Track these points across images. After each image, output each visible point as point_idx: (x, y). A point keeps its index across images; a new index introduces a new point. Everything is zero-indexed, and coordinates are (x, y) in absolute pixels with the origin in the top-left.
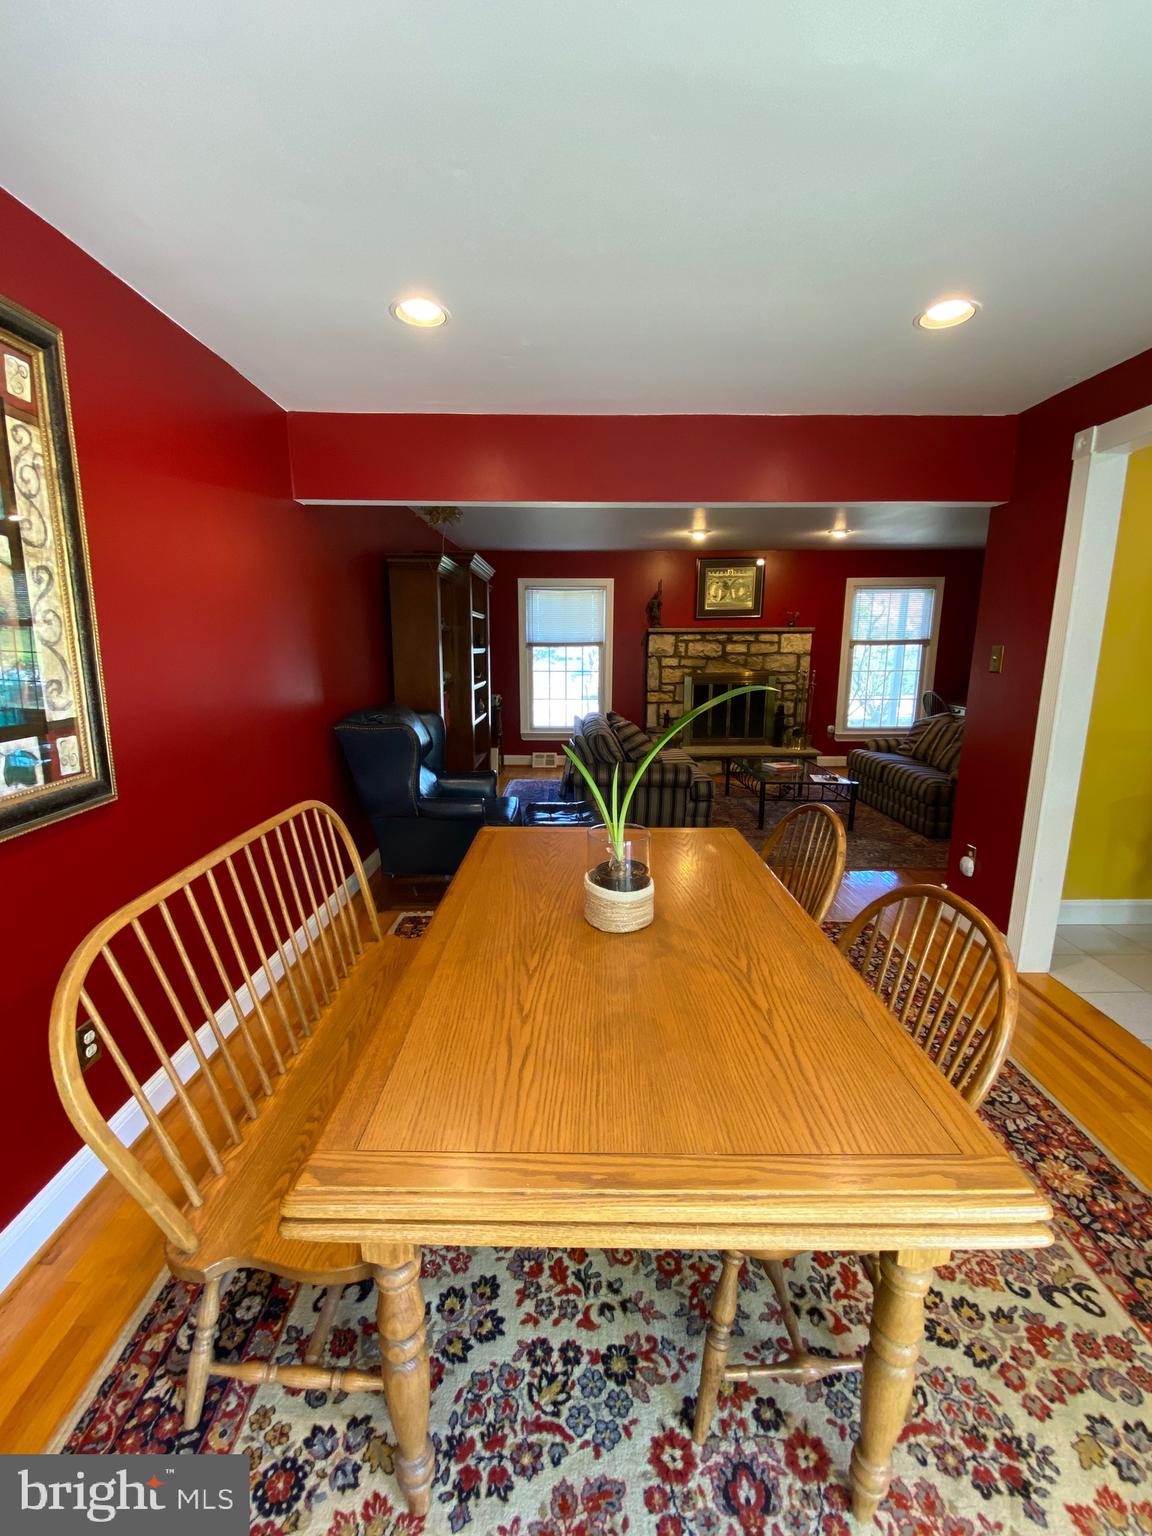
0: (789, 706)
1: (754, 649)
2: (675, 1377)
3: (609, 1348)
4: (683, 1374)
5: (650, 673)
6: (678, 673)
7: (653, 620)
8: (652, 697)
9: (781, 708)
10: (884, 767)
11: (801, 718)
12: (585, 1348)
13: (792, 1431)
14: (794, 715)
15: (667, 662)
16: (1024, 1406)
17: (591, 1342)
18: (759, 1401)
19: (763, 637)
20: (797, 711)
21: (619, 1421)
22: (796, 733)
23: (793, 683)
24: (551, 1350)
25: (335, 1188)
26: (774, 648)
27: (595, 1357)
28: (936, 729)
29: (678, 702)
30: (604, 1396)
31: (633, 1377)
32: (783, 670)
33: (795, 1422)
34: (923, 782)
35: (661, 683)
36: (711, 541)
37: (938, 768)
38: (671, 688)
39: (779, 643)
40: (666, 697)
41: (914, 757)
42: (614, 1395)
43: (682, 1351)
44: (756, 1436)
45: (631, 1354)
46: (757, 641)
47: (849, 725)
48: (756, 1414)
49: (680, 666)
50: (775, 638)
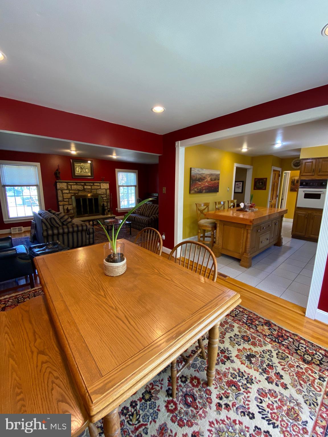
0: (105, 203)
1: (93, 187)
2: (161, 388)
3: (143, 394)
4: (162, 386)
5: (59, 195)
6: (69, 195)
7: (57, 178)
8: (61, 203)
9: (103, 204)
10: (135, 218)
11: (109, 207)
12: (136, 400)
13: (190, 379)
14: (107, 206)
15: (64, 191)
16: (220, 343)
17: (137, 397)
18: (181, 378)
19: (96, 184)
20: (108, 206)
21: (155, 409)
22: (109, 211)
23: (105, 197)
24: (128, 408)
25: (108, 392)
26: (99, 187)
27: (140, 400)
28: (144, 207)
29: (71, 204)
30: (148, 407)
31: (152, 396)
32: (102, 193)
33: (189, 377)
34: (145, 220)
35: (63, 199)
36: (78, 154)
37: (146, 216)
38: (67, 200)
39: (100, 186)
40: (66, 203)
41: (140, 214)
42: (150, 405)
43: (159, 381)
44: (184, 386)
45: (148, 391)
46: (94, 185)
47: (121, 208)
48: (182, 381)
49: (69, 193)
50: (99, 184)
